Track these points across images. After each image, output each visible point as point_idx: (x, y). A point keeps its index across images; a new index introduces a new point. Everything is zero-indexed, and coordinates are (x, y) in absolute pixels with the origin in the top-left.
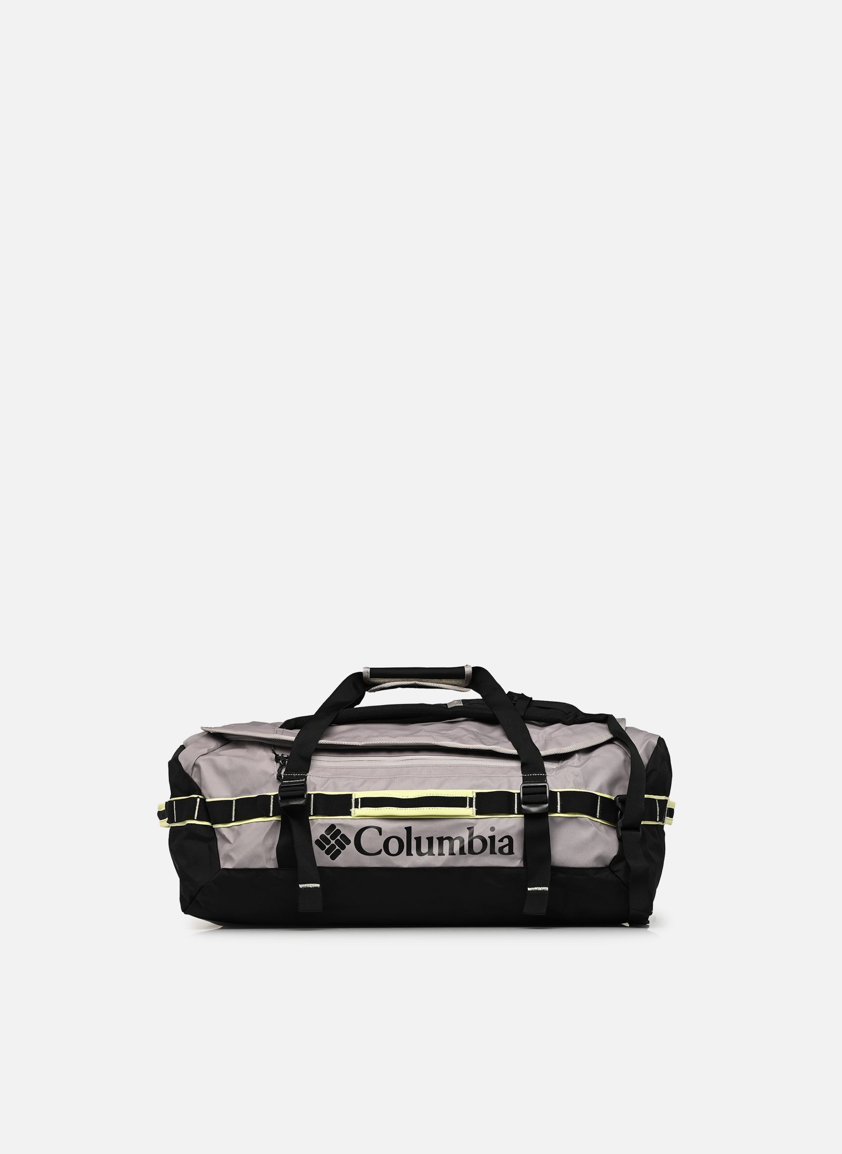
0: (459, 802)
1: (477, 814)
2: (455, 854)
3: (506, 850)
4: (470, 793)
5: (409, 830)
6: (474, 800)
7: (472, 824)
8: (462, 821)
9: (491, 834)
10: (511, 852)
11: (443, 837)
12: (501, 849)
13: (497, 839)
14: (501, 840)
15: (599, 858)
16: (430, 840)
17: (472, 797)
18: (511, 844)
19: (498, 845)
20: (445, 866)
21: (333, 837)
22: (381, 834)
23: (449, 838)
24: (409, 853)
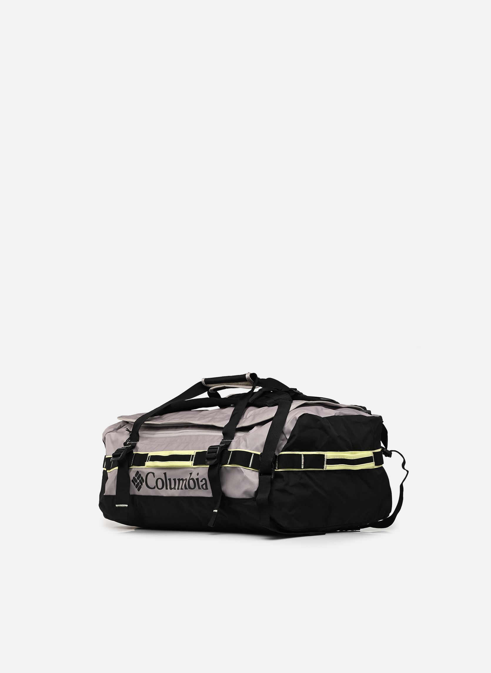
0: (186, 458)
1: (194, 465)
2: (183, 489)
3: (204, 486)
4: (192, 453)
5: (165, 474)
6: (194, 457)
7: (192, 471)
8: (187, 469)
9: (197, 477)
10: (207, 488)
11: (180, 479)
12: (202, 486)
13: (200, 480)
14: (202, 481)
15: (246, 492)
16: (175, 480)
17: (193, 455)
18: (206, 484)
19: (201, 484)
20: (180, 496)
21: (138, 478)
22: (154, 477)
23: (183, 480)
24: (167, 489)
